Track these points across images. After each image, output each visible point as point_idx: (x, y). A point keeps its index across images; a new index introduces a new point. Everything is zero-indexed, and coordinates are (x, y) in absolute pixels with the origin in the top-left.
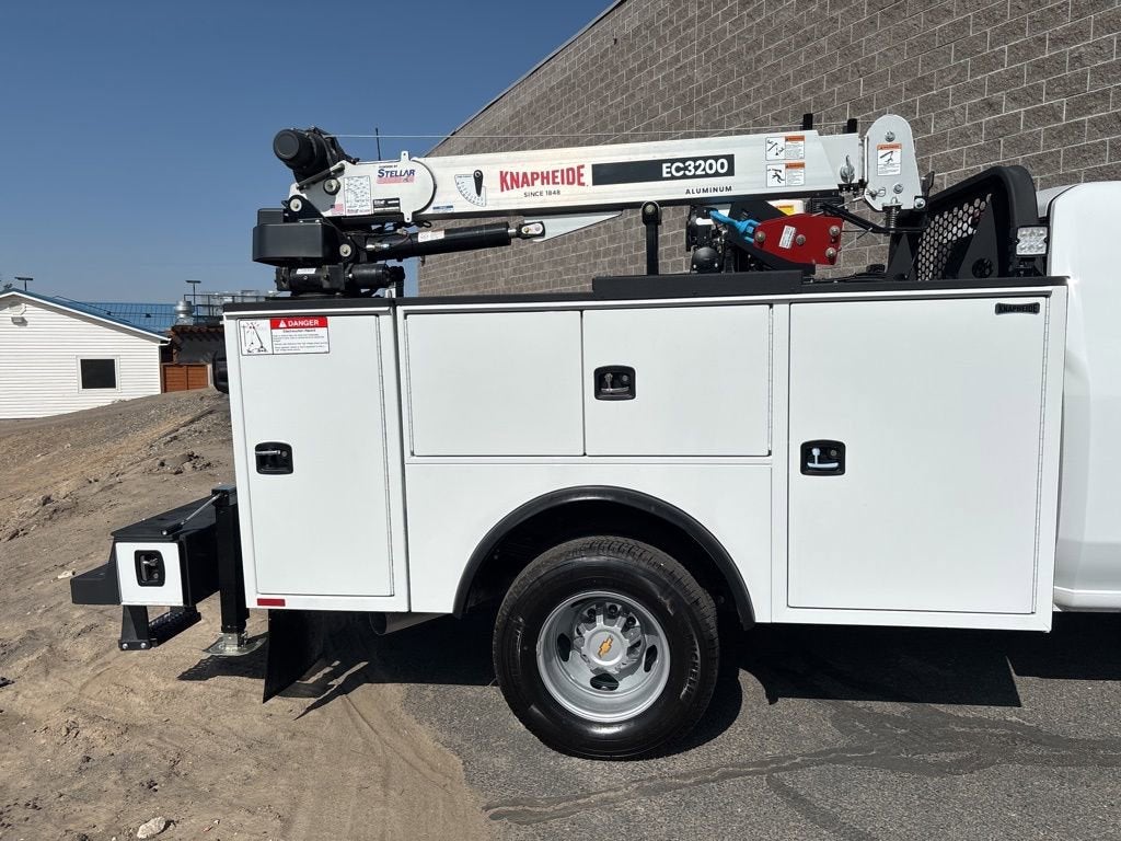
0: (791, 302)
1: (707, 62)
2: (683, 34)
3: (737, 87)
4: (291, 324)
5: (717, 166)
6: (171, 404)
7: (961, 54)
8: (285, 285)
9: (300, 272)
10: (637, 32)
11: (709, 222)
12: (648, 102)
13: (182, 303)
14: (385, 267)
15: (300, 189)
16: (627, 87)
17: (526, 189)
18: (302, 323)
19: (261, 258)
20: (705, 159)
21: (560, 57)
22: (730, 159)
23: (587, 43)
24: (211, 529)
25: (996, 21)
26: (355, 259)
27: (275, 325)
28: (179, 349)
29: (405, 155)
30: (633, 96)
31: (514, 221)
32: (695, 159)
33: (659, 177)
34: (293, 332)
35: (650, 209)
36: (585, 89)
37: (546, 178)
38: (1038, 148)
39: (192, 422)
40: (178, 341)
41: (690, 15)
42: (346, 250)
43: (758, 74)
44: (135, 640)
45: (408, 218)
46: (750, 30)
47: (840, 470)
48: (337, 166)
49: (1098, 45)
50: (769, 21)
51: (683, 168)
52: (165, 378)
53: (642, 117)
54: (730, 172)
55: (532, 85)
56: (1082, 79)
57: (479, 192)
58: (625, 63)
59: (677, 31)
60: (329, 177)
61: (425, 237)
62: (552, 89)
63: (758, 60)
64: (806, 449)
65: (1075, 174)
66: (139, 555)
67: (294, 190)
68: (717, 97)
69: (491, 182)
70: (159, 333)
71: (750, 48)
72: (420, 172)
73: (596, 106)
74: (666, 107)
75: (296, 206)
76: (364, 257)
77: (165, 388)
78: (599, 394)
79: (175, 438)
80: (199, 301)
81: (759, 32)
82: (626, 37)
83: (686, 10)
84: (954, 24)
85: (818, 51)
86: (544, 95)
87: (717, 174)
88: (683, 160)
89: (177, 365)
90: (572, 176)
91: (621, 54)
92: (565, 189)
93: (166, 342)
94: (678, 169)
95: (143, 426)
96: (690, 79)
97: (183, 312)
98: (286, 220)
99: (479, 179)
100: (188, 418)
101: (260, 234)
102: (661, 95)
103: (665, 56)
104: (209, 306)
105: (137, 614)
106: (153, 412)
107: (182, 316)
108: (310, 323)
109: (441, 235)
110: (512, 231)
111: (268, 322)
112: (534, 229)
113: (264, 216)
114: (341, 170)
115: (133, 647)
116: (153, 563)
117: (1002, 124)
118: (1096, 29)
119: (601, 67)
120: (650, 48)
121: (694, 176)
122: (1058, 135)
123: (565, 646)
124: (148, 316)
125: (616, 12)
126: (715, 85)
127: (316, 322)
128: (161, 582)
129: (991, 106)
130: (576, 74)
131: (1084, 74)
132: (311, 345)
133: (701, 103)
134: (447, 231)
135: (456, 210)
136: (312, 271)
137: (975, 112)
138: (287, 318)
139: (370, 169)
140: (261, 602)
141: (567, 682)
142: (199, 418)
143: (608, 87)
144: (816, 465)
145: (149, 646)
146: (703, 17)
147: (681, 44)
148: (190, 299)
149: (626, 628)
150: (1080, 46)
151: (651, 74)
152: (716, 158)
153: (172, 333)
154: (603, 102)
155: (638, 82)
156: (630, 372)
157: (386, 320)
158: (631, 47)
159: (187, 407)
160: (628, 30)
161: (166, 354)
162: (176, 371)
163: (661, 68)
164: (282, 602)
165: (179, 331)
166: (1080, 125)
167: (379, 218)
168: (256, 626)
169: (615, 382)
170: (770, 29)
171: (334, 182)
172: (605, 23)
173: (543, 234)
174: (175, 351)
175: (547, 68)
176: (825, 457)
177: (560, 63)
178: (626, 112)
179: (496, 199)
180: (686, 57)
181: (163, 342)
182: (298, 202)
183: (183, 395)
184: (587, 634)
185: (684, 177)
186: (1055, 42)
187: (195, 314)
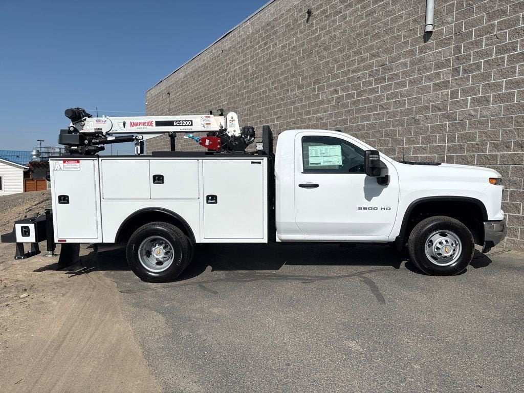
0: (203, 159)
1: (253, 64)
2: (245, 52)
3: (263, 75)
4: (69, 162)
5: (188, 123)
6: (29, 197)
7: (328, 72)
8: (68, 151)
9: (72, 148)
10: (230, 48)
11: (187, 137)
12: (233, 77)
13: (34, 151)
14: (98, 147)
15: (73, 124)
16: (226, 70)
17: (138, 127)
18: (72, 162)
19: (60, 143)
20: (185, 121)
21: (203, 54)
22: (192, 121)
23: (212, 50)
24: (45, 221)
25: (338, 62)
26: (89, 144)
27: (64, 162)
28: (33, 172)
29: (104, 116)
30: (228, 74)
31: (135, 135)
32: (182, 121)
33: (173, 125)
34: (69, 164)
35: (170, 133)
36: (211, 69)
37: (143, 124)
38: (348, 107)
39: (39, 204)
40: (33, 169)
41: (248, 45)
42: (86, 142)
43: (269, 71)
44: (20, 256)
45: (104, 133)
46: (267, 54)
47: (216, 202)
48: (84, 118)
49: (363, 74)
50: (273, 51)
51: (179, 123)
52: (26, 185)
53: (232, 83)
54: (192, 125)
55: (192, 65)
56: (359, 85)
57: (124, 127)
58: (226, 60)
59: (243, 51)
60: (82, 121)
61: (109, 138)
62: (199, 67)
63: (270, 66)
64: (208, 197)
65: (358, 117)
66: (22, 227)
67: (71, 124)
68: (257, 78)
69: (128, 124)
70: (23, 165)
71: (267, 61)
72: (108, 121)
73: (215, 76)
74: (240, 80)
75: (72, 129)
76: (92, 144)
77: (25, 190)
78: (154, 182)
79: (31, 210)
80: (43, 150)
81: (270, 56)
82: (226, 50)
83: (246, 43)
84: (326, 62)
85: (288, 65)
86: (196, 69)
87: (188, 125)
88: (179, 121)
89: (32, 180)
90: (150, 124)
91: (224, 57)
92: (148, 127)
93: (26, 169)
94: (178, 123)
95: (15, 206)
96: (248, 70)
97: (35, 155)
98: (69, 133)
99: (124, 124)
100: (37, 202)
101: (61, 137)
102: (238, 74)
103: (239, 60)
104: (48, 153)
105: (20, 245)
106: (20, 200)
107: (34, 157)
108: (75, 162)
109: (114, 138)
110: (134, 138)
111: (62, 162)
112: (140, 137)
113: (62, 131)
114: (85, 120)
115: (19, 258)
116: (26, 230)
117: (338, 98)
118: (363, 69)
119: (217, 61)
120: (234, 56)
121: (182, 125)
122: (354, 103)
123: (149, 254)
124: (18, 157)
125: (223, 40)
126: (256, 73)
127: (76, 162)
128: (29, 235)
129: (336, 91)
130: (208, 62)
131: (360, 83)
132: (75, 168)
133: (251, 79)
134: (116, 137)
135: (118, 132)
136: (76, 148)
137: (332, 93)
138: (68, 160)
139: (93, 120)
140: (59, 241)
141: (148, 263)
142: (42, 202)
143: (220, 69)
144: (210, 201)
145: (24, 258)
146: (252, 47)
147: (245, 56)
148: (38, 149)
149: (164, 248)
150: (359, 74)
151: (234, 66)
152: (188, 121)
153: (29, 165)
154: (218, 75)
155: (230, 69)
156: (162, 176)
157: (96, 162)
158: (228, 55)
159: (36, 198)
160: (227, 48)
161: (26, 174)
162: (32, 182)
163: (238, 64)
164: (65, 241)
165: (33, 164)
166: (359, 100)
167: (95, 133)
168: (58, 250)
169: (158, 179)
170: (273, 55)
171: (83, 123)
172: (219, 43)
173: (143, 139)
174: (31, 173)
175: (197, 58)
176: (212, 199)
177: (202, 57)
178: (226, 80)
179: (129, 129)
180: (246, 61)
181: (25, 169)
182: (73, 128)
183: (35, 193)
184: (153, 249)
185: (180, 125)
186: (353, 72)
187: (41, 156)
